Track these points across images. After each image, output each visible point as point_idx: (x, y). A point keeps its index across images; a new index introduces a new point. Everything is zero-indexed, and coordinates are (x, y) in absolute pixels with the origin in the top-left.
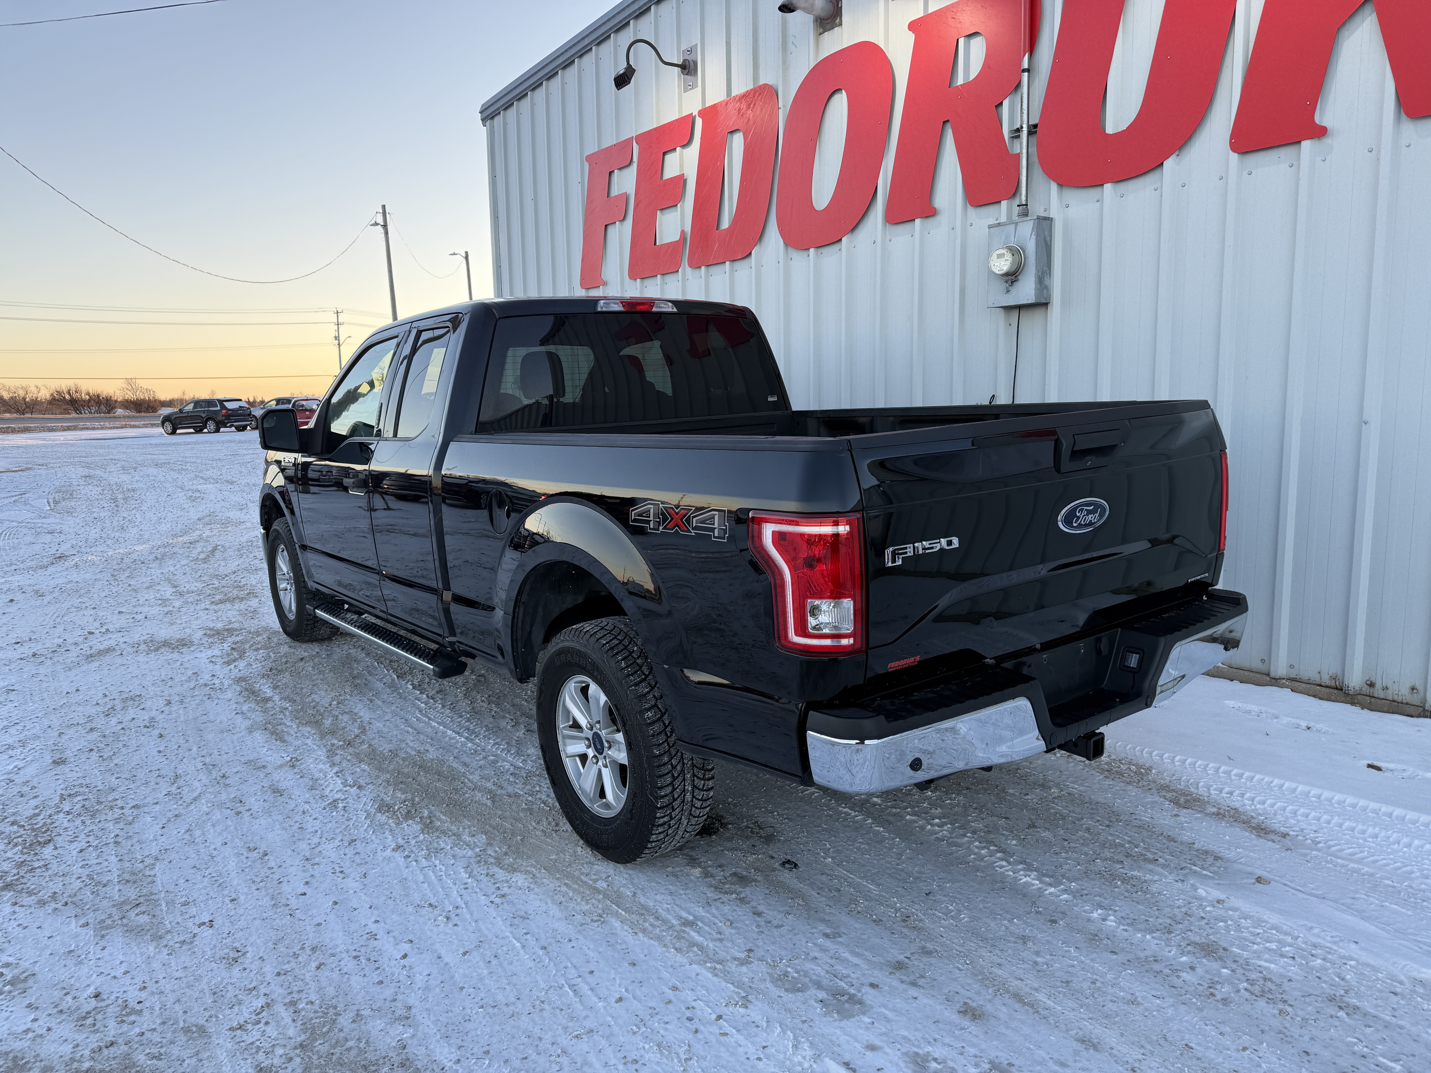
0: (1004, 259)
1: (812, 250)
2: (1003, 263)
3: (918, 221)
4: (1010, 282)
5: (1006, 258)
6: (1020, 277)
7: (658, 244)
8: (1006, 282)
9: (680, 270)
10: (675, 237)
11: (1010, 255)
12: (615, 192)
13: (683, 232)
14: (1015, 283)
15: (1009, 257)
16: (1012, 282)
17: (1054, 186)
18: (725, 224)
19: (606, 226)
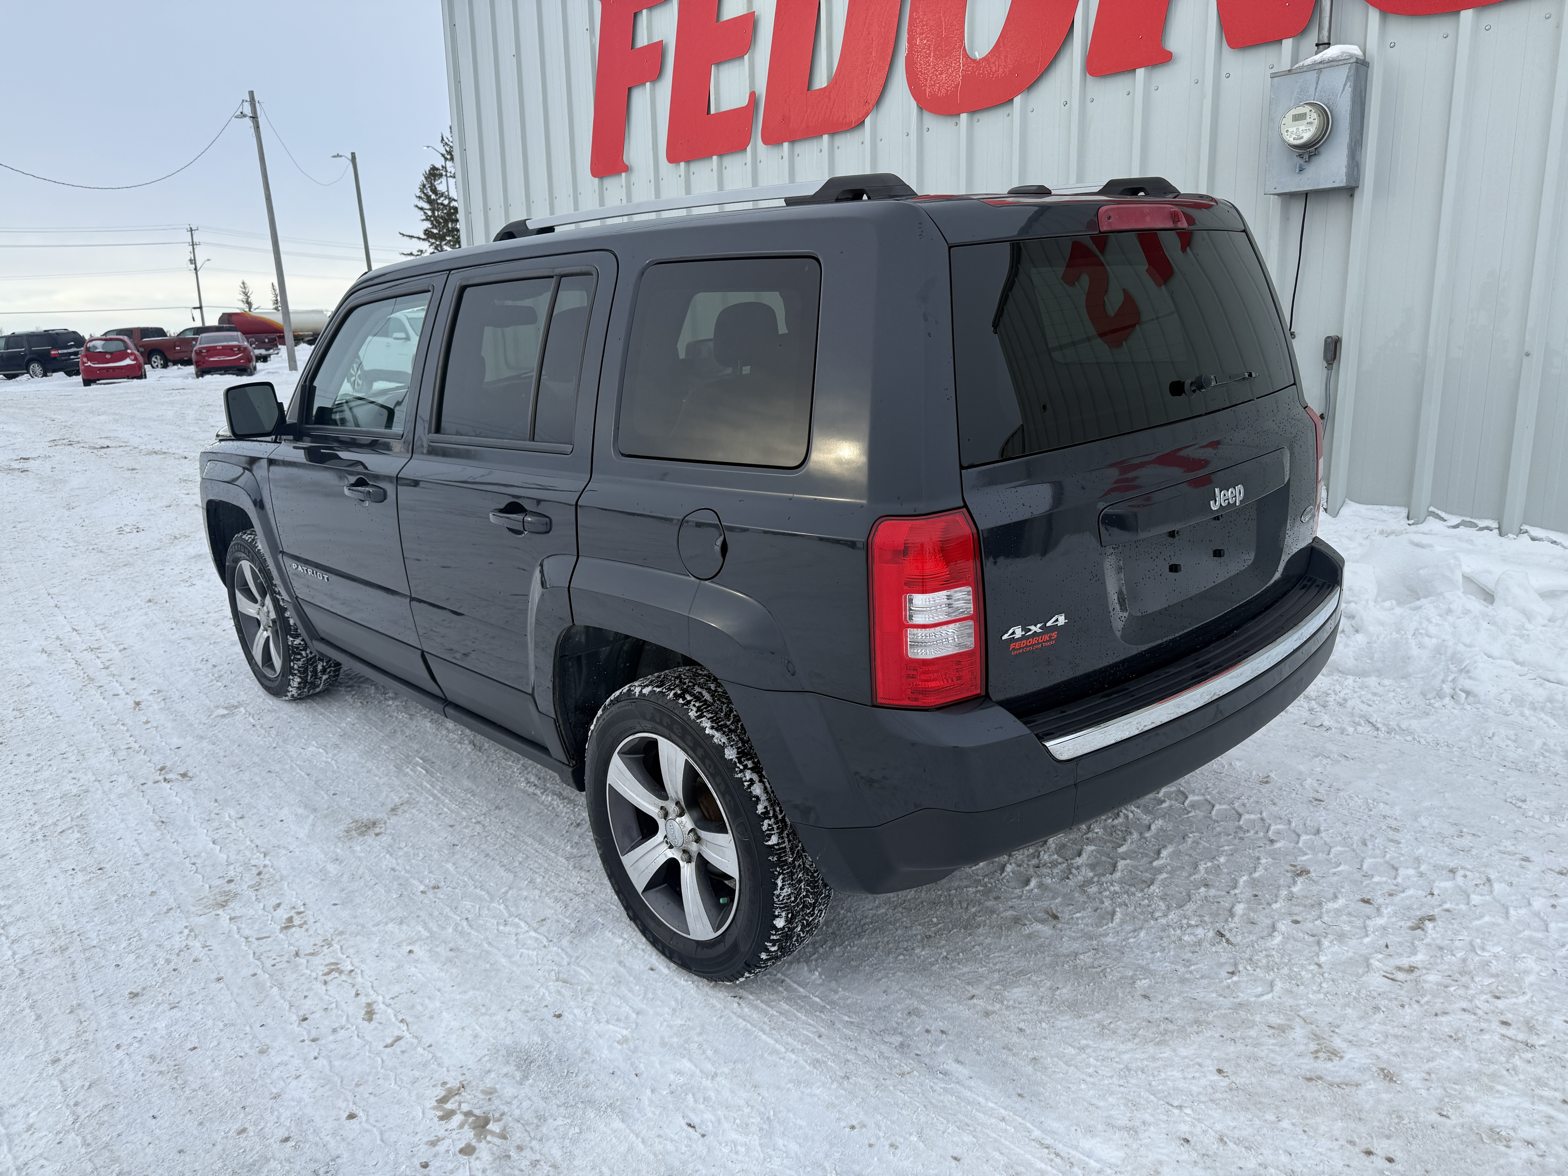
0: (1305, 122)
1: (964, 116)
2: (1303, 128)
3: (1140, 72)
4: (1306, 156)
5: (1308, 120)
6: (1322, 150)
7: (713, 111)
8: (1300, 156)
9: (749, 148)
10: (744, 102)
11: (1315, 115)
12: (642, 40)
13: (753, 95)
14: (1313, 158)
15: (1313, 117)
16: (1310, 157)
17: (1374, 15)
18: (821, 80)
19: (630, 89)
